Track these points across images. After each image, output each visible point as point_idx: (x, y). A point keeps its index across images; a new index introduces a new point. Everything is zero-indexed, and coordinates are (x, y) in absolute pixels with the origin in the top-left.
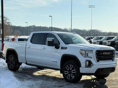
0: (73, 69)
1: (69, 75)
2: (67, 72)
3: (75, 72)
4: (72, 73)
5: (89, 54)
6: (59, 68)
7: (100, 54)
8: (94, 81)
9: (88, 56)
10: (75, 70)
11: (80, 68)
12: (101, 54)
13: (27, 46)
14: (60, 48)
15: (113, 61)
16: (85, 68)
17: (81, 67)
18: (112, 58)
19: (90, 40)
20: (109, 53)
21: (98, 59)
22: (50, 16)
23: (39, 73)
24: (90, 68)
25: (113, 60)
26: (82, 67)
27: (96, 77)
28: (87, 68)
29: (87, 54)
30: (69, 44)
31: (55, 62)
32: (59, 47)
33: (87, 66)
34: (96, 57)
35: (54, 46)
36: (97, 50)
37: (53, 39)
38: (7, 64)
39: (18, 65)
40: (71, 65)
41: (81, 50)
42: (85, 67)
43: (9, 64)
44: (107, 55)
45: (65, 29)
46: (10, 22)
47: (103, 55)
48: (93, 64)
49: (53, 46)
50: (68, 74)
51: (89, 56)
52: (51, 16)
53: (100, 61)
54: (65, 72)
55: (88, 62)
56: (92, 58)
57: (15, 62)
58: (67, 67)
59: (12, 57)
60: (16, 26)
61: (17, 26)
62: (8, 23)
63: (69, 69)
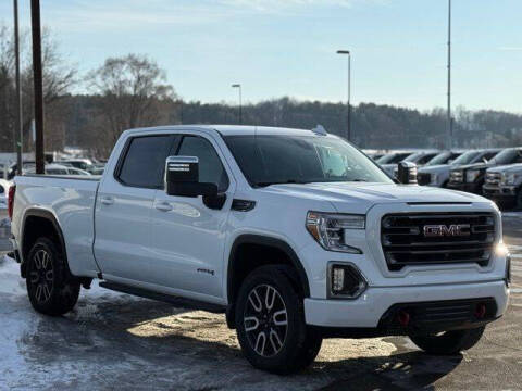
0: (278, 307)
1: (262, 337)
2: (253, 323)
3: (286, 323)
4: (275, 327)
5: (347, 233)
6: (224, 299)
7: (408, 231)
8: (392, 365)
9: (342, 241)
10: (284, 311)
11: (306, 300)
12: (415, 231)
13: (99, 199)
14: (228, 204)
15: (486, 269)
16: (330, 302)
17: (309, 296)
18: (480, 254)
19: (400, 166)
20: (455, 228)
21: (397, 257)
22: (339, 52)
23: (161, 326)
24: (355, 303)
25: (484, 263)
26: (312, 295)
27: (418, 349)
28: (341, 303)
29: (341, 233)
30: (269, 184)
31: (206, 274)
32: (225, 198)
33: (336, 292)
34: (386, 249)
35: (201, 197)
36: (386, 215)
37: (196, 164)
38: (25, 280)
39: (67, 289)
40: (269, 287)
41: (311, 212)
42: (329, 298)
43: (33, 282)
44: (446, 237)
45: (435, 111)
46: (170, 87)
47: (420, 238)
48: (367, 284)
49: (195, 196)
50: (261, 328)
51: (348, 241)
52: (347, 52)
53: (408, 269)
54: (246, 319)
55: (340, 273)
56: (361, 253)
57: (55, 271)
58: (253, 296)
59: (42, 247)
60: (203, 103)
61: (206, 106)
62: (161, 89)
63: (264, 304)
